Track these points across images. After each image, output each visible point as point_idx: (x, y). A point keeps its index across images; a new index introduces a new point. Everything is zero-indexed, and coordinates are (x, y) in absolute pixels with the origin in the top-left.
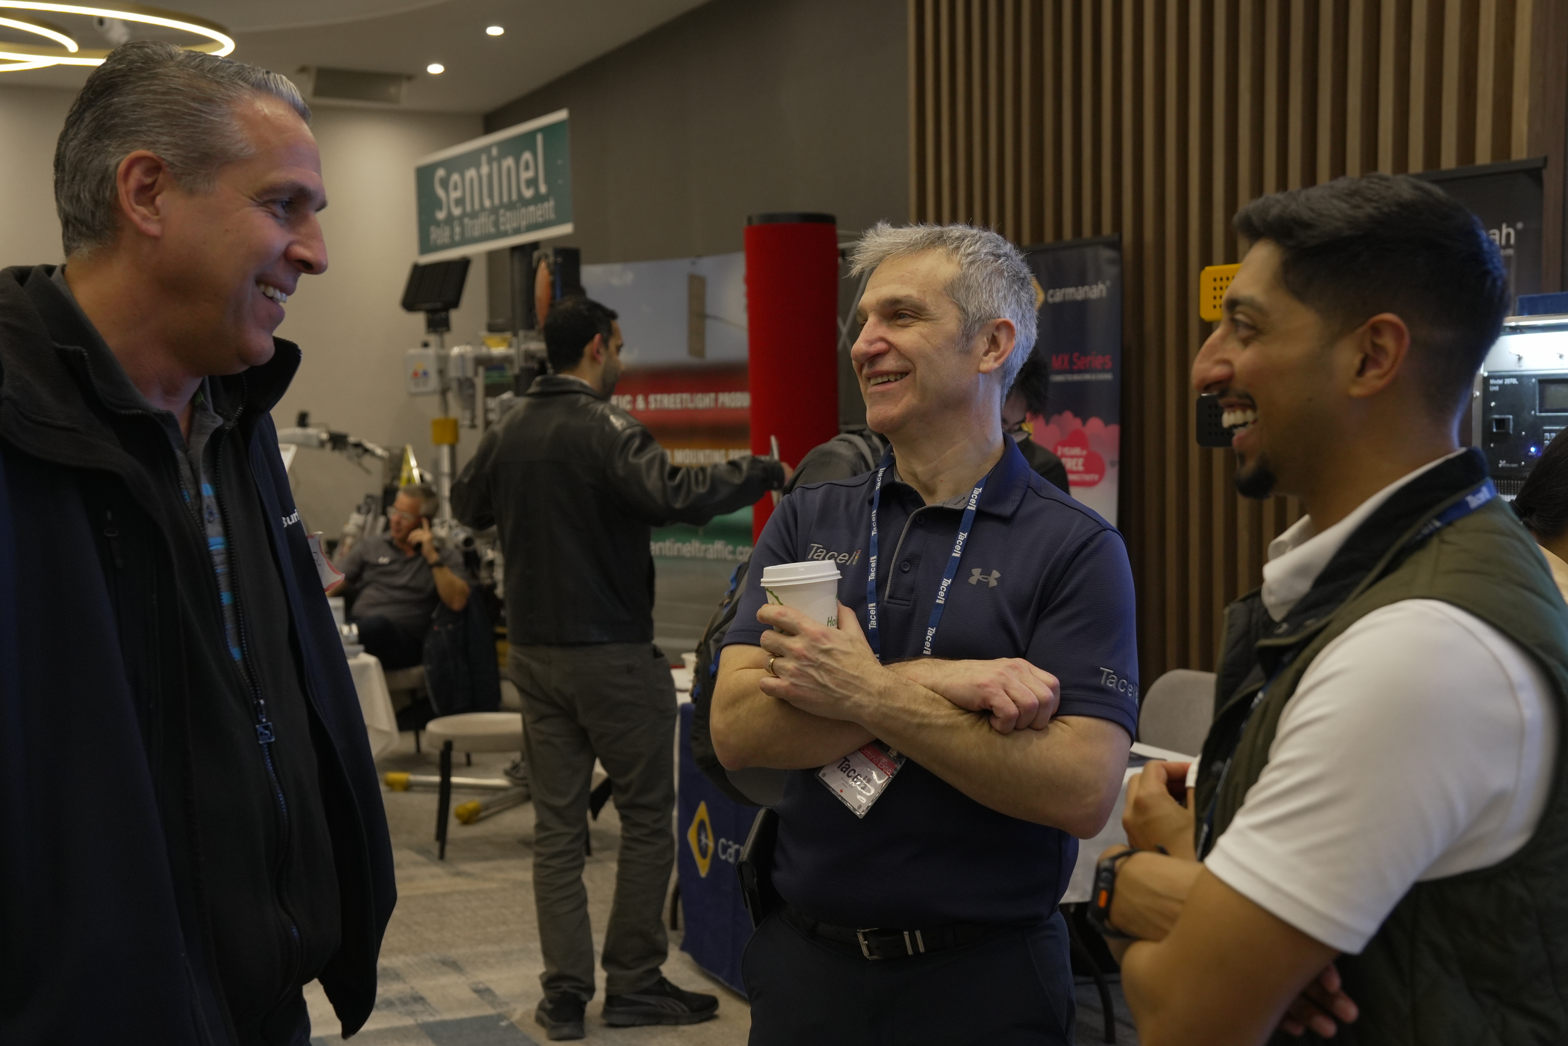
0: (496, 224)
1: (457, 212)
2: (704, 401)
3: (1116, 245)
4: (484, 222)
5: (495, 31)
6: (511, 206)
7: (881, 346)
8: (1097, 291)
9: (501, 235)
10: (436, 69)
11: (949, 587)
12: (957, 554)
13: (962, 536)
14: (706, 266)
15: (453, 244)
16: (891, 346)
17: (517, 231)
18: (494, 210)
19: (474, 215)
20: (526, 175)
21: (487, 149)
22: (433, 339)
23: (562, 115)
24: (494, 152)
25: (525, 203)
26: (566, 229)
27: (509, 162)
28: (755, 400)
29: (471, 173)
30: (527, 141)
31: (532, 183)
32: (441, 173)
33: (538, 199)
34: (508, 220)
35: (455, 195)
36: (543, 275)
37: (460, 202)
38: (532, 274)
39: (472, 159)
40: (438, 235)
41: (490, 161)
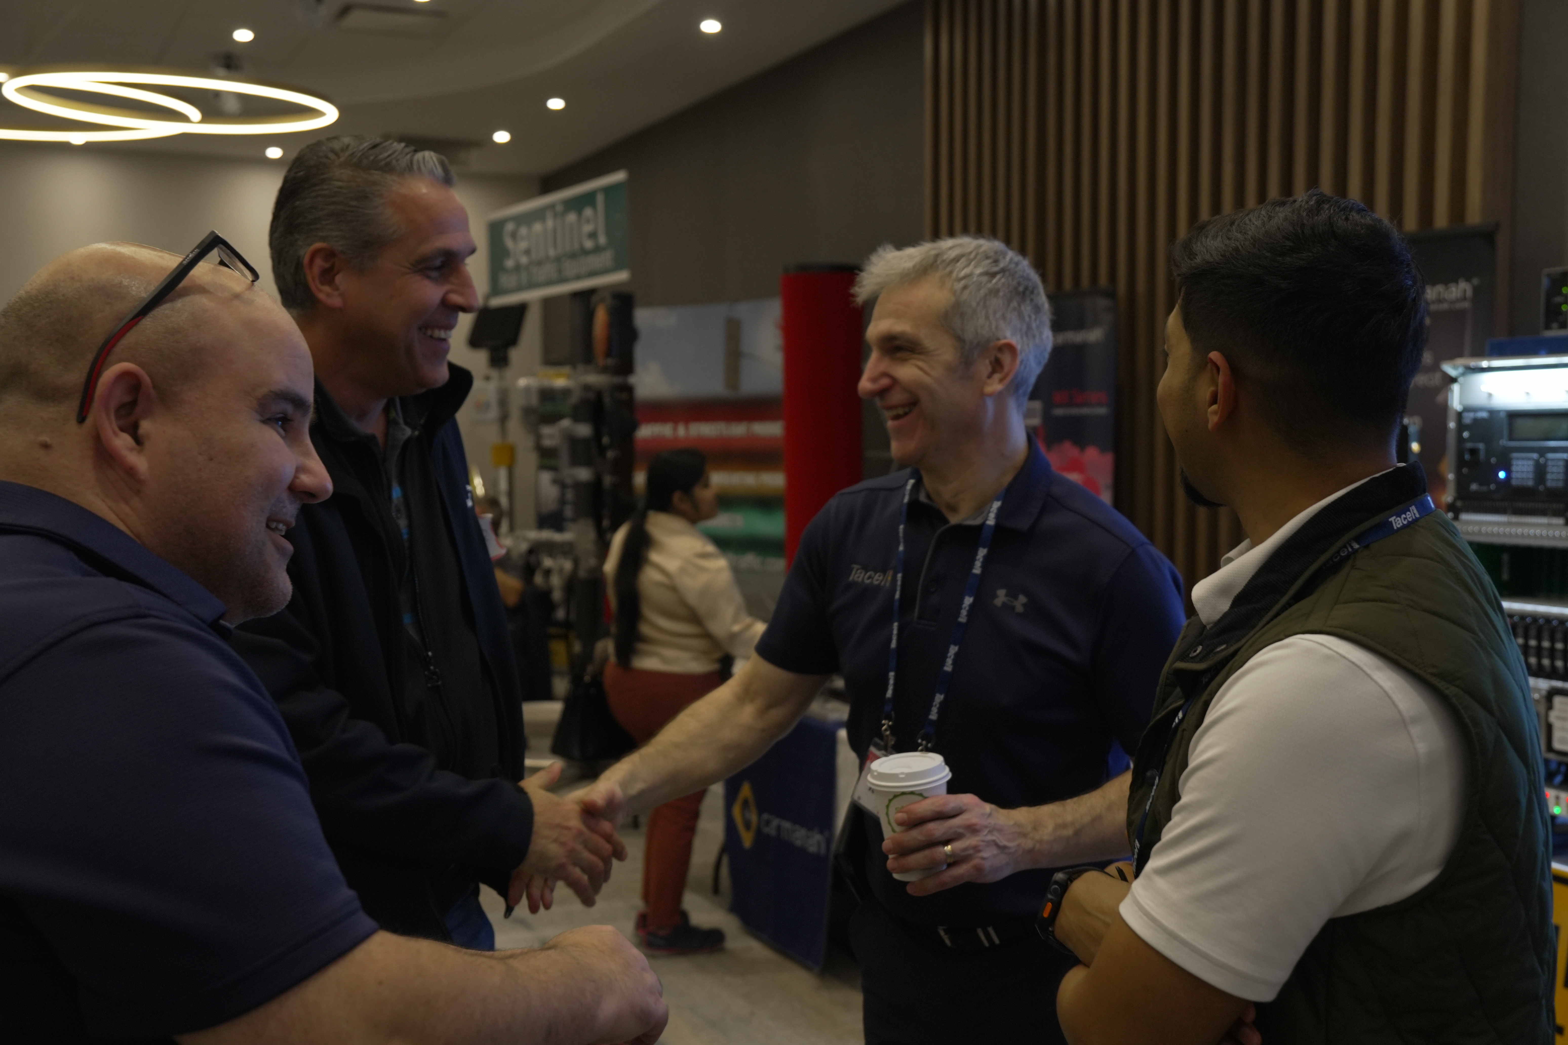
0: (560, 271)
1: (524, 260)
2: (738, 430)
3: (1111, 294)
4: (548, 270)
5: (556, 104)
6: (573, 256)
7: (885, 382)
8: (1094, 335)
9: (563, 280)
10: (502, 137)
11: (972, 606)
12: (977, 570)
13: (982, 552)
14: (742, 310)
15: (520, 288)
16: (895, 381)
17: (578, 277)
18: (558, 260)
19: (539, 263)
20: (588, 228)
21: (552, 206)
22: (494, 373)
23: (619, 176)
24: (559, 208)
25: (585, 252)
26: (622, 276)
27: (572, 217)
28: (788, 429)
29: (537, 227)
30: (588, 199)
31: (593, 235)
32: (510, 227)
33: (597, 250)
34: (570, 267)
35: (523, 245)
36: (601, 317)
37: (527, 252)
38: (590, 316)
39: (539, 215)
40: (507, 281)
41: (555, 215)
